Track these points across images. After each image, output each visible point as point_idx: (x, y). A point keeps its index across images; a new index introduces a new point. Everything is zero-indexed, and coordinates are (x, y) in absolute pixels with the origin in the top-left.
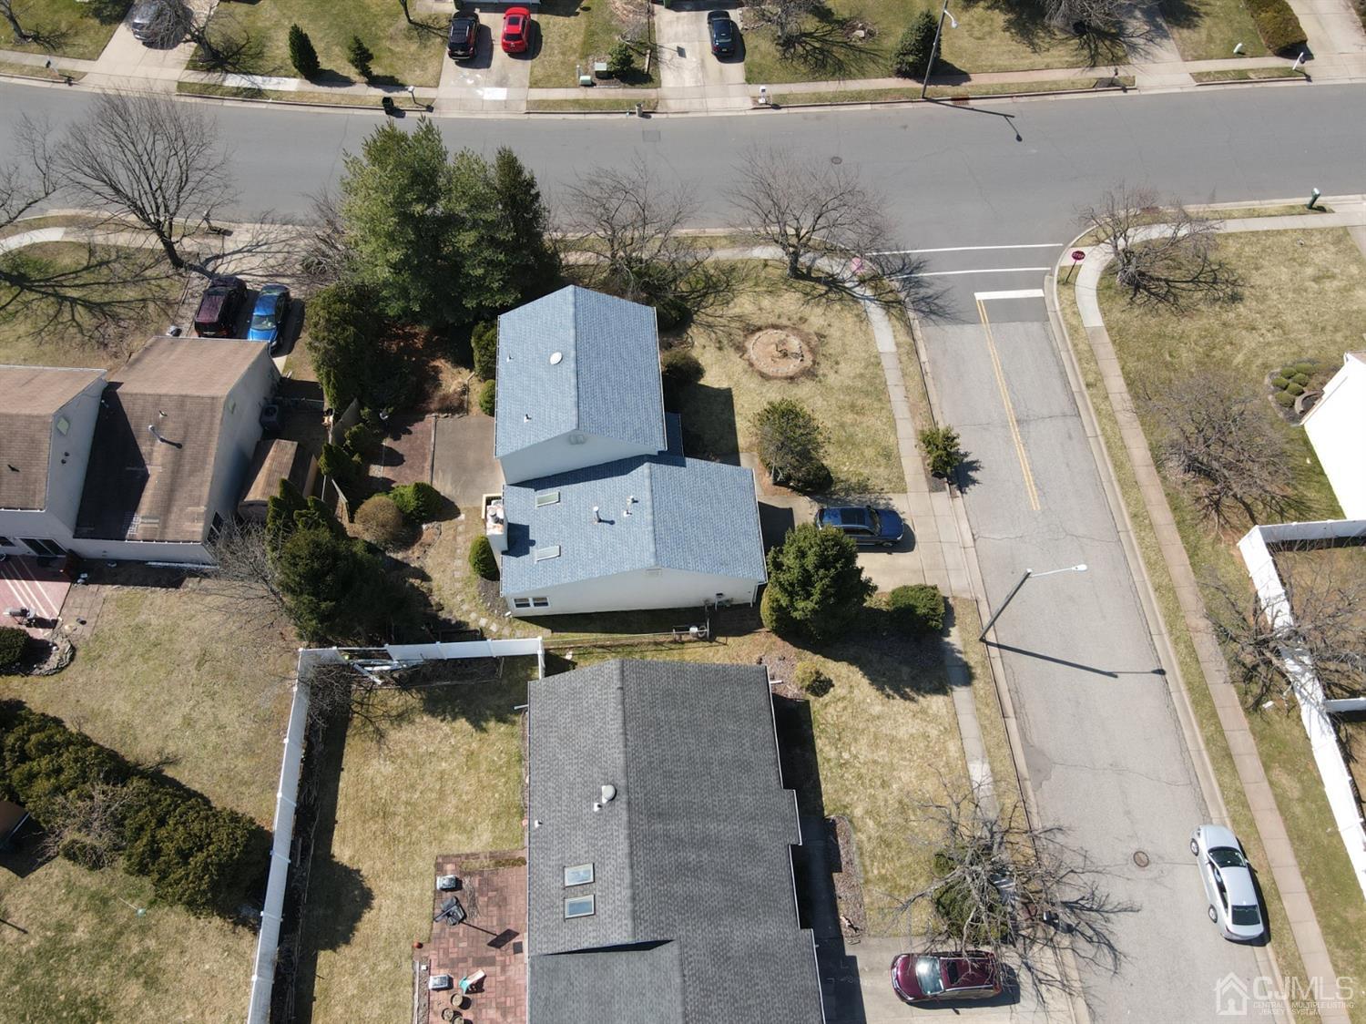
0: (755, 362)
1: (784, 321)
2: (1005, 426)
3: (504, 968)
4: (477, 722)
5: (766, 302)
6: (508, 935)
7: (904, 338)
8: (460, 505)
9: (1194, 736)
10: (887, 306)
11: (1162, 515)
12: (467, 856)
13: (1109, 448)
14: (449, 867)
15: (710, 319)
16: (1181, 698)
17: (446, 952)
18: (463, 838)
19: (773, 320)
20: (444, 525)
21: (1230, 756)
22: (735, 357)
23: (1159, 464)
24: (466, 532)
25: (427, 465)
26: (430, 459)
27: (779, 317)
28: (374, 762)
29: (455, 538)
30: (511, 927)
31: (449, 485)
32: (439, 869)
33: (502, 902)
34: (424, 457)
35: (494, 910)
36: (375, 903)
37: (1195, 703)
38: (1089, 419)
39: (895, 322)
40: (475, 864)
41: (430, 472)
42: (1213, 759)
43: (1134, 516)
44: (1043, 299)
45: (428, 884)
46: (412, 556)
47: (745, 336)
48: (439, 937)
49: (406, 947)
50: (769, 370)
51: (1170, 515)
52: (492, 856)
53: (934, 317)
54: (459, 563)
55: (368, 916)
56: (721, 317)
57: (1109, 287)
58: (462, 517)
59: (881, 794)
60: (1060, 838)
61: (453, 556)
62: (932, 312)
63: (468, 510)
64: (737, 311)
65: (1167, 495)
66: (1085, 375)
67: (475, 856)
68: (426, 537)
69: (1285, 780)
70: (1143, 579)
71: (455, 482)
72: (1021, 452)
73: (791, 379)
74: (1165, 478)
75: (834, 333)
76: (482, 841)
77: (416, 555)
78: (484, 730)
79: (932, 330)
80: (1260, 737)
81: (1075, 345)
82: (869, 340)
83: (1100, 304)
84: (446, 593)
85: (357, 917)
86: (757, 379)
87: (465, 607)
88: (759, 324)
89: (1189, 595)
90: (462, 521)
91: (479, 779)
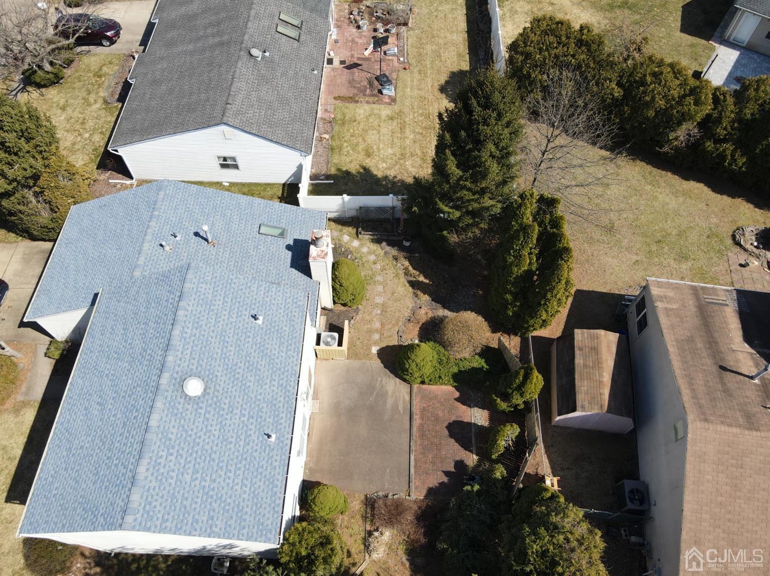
3: (352, 56)
6: (349, 68)
8: (377, 364)
12: (374, 103)
14: (388, 100)
17: (388, 65)
18: (377, 112)
20: (394, 342)
24: (370, 332)
26: (414, 429)
29: (382, 324)
30: (347, 71)
31: (390, 392)
32: (394, 99)
33: (352, 81)
34: (421, 426)
35: (357, 79)
40: (369, 99)
41: (414, 409)
45: (401, 93)
46: (427, 309)
48: (393, 71)
49: (415, 69)
54: (379, 300)
58: (375, 350)
61: (384, 308)
63: (368, 355)
67: (368, 102)
68: (415, 329)
71: (383, 395)
76: (362, 110)
77: (423, 311)
78: (361, 167)
84: (391, 272)
87: (372, 258)
90: (375, 344)
91: (364, 140)
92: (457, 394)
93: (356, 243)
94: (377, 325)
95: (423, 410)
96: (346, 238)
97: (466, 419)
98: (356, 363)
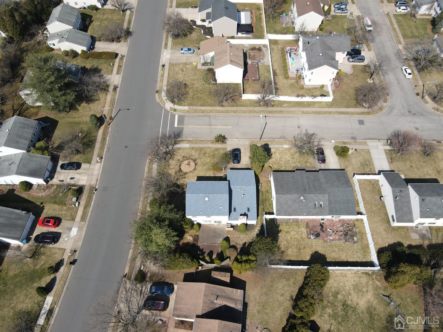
0: (190, 171)
1: (179, 164)
2: (211, 128)
3: (327, 226)
4: (279, 232)
5: (172, 167)
6: (321, 225)
7: (186, 142)
8: (225, 236)
9: (277, 115)
10: (176, 143)
11: (234, 108)
12: (307, 233)
13: (218, 113)
14: (309, 236)
15: (175, 179)
16: (271, 115)
17: (325, 236)
18: (304, 234)
19: (178, 166)
20: (231, 240)
21: (281, 111)
22: (188, 175)
23: (223, 106)
24: (233, 235)
25: (213, 245)
27: (177, 165)
28: (289, 253)
29: (235, 237)
30: (319, 224)
32: (310, 238)
33: (315, 226)
34: (212, 245)
35: (317, 228)
36: (317, 251)
37: (272, 113)
38: (211, 114)
39: (181, 143)
40: (309, 231)
41: (216, 244)
42: (282, 114)
43: (234, 113)
44: (178, 115)
45: (313, 240)
46: (239, 247)
47: (182, 172)
48: (322, 238)
49: (325, 244)
50: (193, 168)
51: (234, 107)
52: (307, 228)
53: (180, 135)
54: (241, 236)
55: (320, 252)
56: (175, 177)
57: (178, 103)
58: (229, 236)
59: (290, 161)
60: (296, 137)
61: (240, 237)
62: (179, 135)
63: (227, 234)
64: (173, 173)
65: (230, 106)
66: (200, 113)
67: (307, 231)
68: (234, 244)
69: (284, 105)
70: (247, 114)
71: (219, 238)
72: (218, 127)
73: (196, 164)
74: (226, 106)
75: (183, 155)
76: (304, 230)
77: (239, 246)
78: (281, 230)
79: (184, 136)
80: (277, 106)
81: (192, 112)
82: (186, 148)
83: (182, 106)
84: (249, 239)
85: (320, 254)
86: (195, 171)
87: (253, 234)
88: (178, 169)
89: (251, 109)
90: (230, 236)
91: (292, 231)
92: (219, 253)
93: (256, 230)
94: (235, 236)
95: (216, 246)
96: (258, 228)
97: (214, 254)
98: (225, 232)
